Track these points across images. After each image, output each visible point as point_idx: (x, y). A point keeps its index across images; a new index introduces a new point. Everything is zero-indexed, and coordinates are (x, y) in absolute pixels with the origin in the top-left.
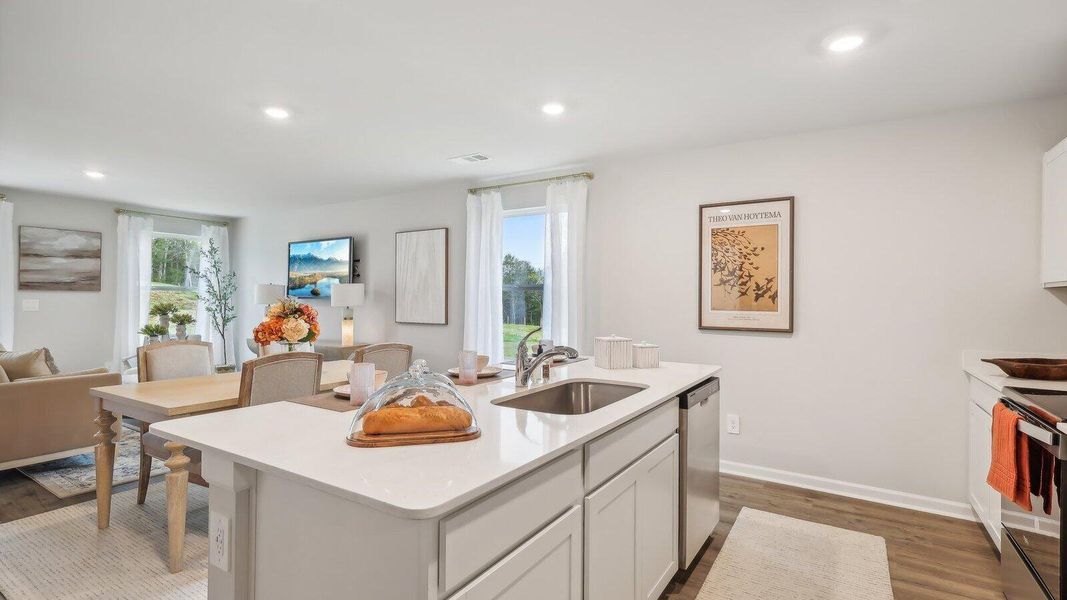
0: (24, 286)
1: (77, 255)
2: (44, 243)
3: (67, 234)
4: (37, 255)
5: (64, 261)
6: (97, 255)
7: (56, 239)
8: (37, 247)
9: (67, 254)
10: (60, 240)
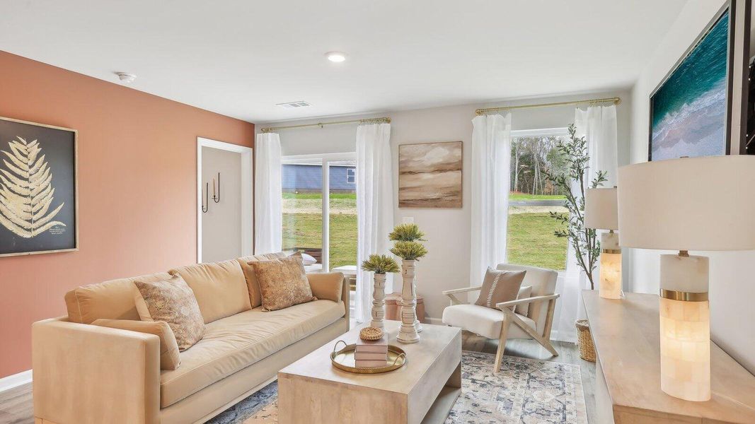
0: (403, 204)
1: (441, 169)
2: (416, 159)
3: (433, 147)
4: (410, 173)
5: (430, 176)
6: (459, 167)
7: (425, 154)
8: (411, 164)
9: (432, 169)
10: (428, 155)
